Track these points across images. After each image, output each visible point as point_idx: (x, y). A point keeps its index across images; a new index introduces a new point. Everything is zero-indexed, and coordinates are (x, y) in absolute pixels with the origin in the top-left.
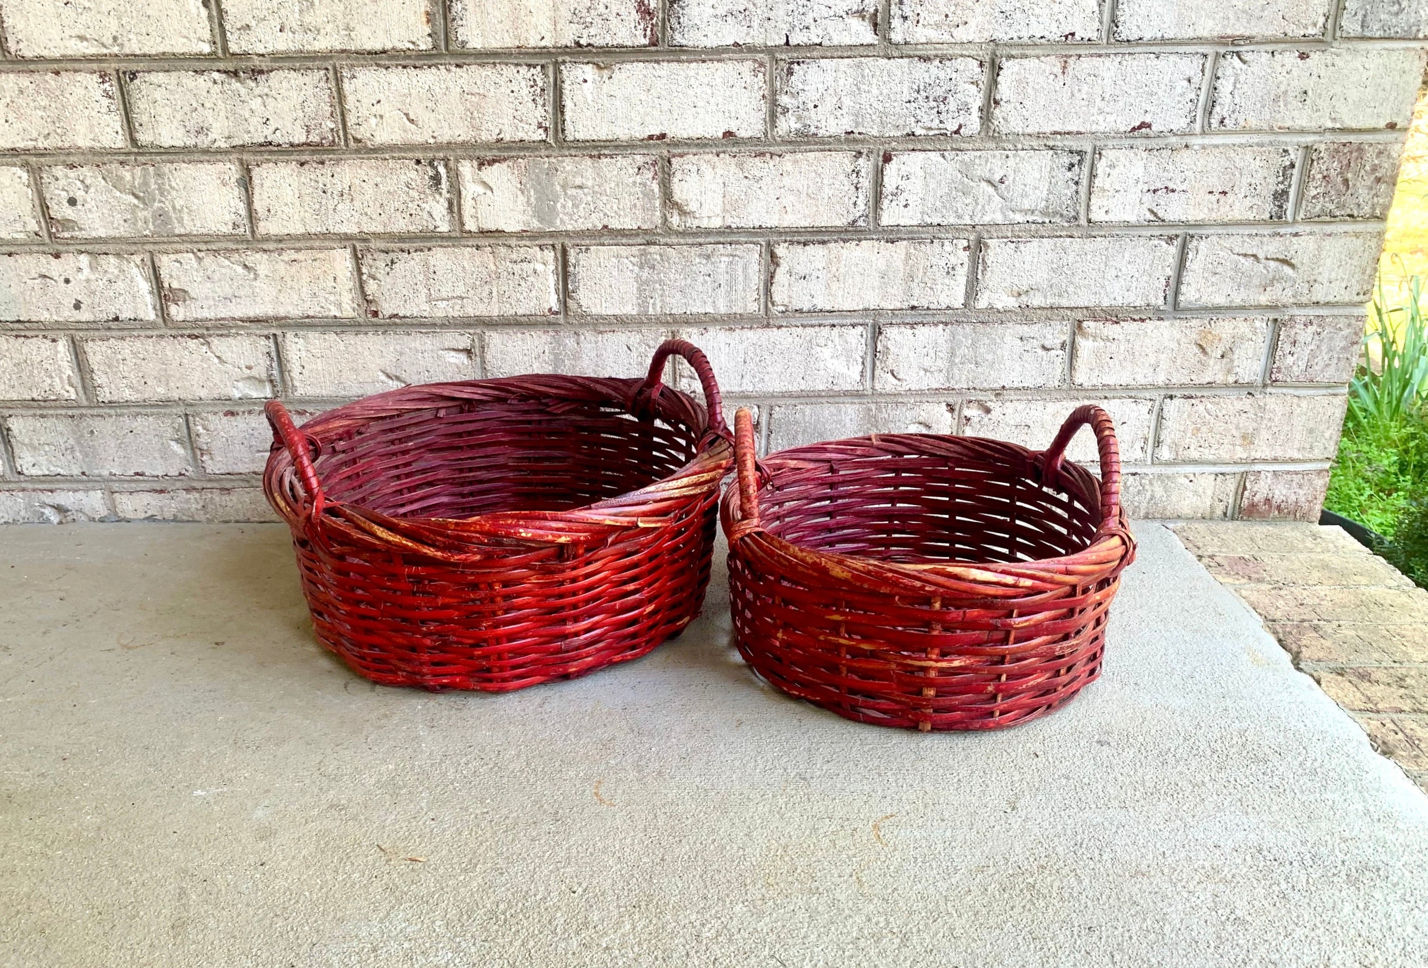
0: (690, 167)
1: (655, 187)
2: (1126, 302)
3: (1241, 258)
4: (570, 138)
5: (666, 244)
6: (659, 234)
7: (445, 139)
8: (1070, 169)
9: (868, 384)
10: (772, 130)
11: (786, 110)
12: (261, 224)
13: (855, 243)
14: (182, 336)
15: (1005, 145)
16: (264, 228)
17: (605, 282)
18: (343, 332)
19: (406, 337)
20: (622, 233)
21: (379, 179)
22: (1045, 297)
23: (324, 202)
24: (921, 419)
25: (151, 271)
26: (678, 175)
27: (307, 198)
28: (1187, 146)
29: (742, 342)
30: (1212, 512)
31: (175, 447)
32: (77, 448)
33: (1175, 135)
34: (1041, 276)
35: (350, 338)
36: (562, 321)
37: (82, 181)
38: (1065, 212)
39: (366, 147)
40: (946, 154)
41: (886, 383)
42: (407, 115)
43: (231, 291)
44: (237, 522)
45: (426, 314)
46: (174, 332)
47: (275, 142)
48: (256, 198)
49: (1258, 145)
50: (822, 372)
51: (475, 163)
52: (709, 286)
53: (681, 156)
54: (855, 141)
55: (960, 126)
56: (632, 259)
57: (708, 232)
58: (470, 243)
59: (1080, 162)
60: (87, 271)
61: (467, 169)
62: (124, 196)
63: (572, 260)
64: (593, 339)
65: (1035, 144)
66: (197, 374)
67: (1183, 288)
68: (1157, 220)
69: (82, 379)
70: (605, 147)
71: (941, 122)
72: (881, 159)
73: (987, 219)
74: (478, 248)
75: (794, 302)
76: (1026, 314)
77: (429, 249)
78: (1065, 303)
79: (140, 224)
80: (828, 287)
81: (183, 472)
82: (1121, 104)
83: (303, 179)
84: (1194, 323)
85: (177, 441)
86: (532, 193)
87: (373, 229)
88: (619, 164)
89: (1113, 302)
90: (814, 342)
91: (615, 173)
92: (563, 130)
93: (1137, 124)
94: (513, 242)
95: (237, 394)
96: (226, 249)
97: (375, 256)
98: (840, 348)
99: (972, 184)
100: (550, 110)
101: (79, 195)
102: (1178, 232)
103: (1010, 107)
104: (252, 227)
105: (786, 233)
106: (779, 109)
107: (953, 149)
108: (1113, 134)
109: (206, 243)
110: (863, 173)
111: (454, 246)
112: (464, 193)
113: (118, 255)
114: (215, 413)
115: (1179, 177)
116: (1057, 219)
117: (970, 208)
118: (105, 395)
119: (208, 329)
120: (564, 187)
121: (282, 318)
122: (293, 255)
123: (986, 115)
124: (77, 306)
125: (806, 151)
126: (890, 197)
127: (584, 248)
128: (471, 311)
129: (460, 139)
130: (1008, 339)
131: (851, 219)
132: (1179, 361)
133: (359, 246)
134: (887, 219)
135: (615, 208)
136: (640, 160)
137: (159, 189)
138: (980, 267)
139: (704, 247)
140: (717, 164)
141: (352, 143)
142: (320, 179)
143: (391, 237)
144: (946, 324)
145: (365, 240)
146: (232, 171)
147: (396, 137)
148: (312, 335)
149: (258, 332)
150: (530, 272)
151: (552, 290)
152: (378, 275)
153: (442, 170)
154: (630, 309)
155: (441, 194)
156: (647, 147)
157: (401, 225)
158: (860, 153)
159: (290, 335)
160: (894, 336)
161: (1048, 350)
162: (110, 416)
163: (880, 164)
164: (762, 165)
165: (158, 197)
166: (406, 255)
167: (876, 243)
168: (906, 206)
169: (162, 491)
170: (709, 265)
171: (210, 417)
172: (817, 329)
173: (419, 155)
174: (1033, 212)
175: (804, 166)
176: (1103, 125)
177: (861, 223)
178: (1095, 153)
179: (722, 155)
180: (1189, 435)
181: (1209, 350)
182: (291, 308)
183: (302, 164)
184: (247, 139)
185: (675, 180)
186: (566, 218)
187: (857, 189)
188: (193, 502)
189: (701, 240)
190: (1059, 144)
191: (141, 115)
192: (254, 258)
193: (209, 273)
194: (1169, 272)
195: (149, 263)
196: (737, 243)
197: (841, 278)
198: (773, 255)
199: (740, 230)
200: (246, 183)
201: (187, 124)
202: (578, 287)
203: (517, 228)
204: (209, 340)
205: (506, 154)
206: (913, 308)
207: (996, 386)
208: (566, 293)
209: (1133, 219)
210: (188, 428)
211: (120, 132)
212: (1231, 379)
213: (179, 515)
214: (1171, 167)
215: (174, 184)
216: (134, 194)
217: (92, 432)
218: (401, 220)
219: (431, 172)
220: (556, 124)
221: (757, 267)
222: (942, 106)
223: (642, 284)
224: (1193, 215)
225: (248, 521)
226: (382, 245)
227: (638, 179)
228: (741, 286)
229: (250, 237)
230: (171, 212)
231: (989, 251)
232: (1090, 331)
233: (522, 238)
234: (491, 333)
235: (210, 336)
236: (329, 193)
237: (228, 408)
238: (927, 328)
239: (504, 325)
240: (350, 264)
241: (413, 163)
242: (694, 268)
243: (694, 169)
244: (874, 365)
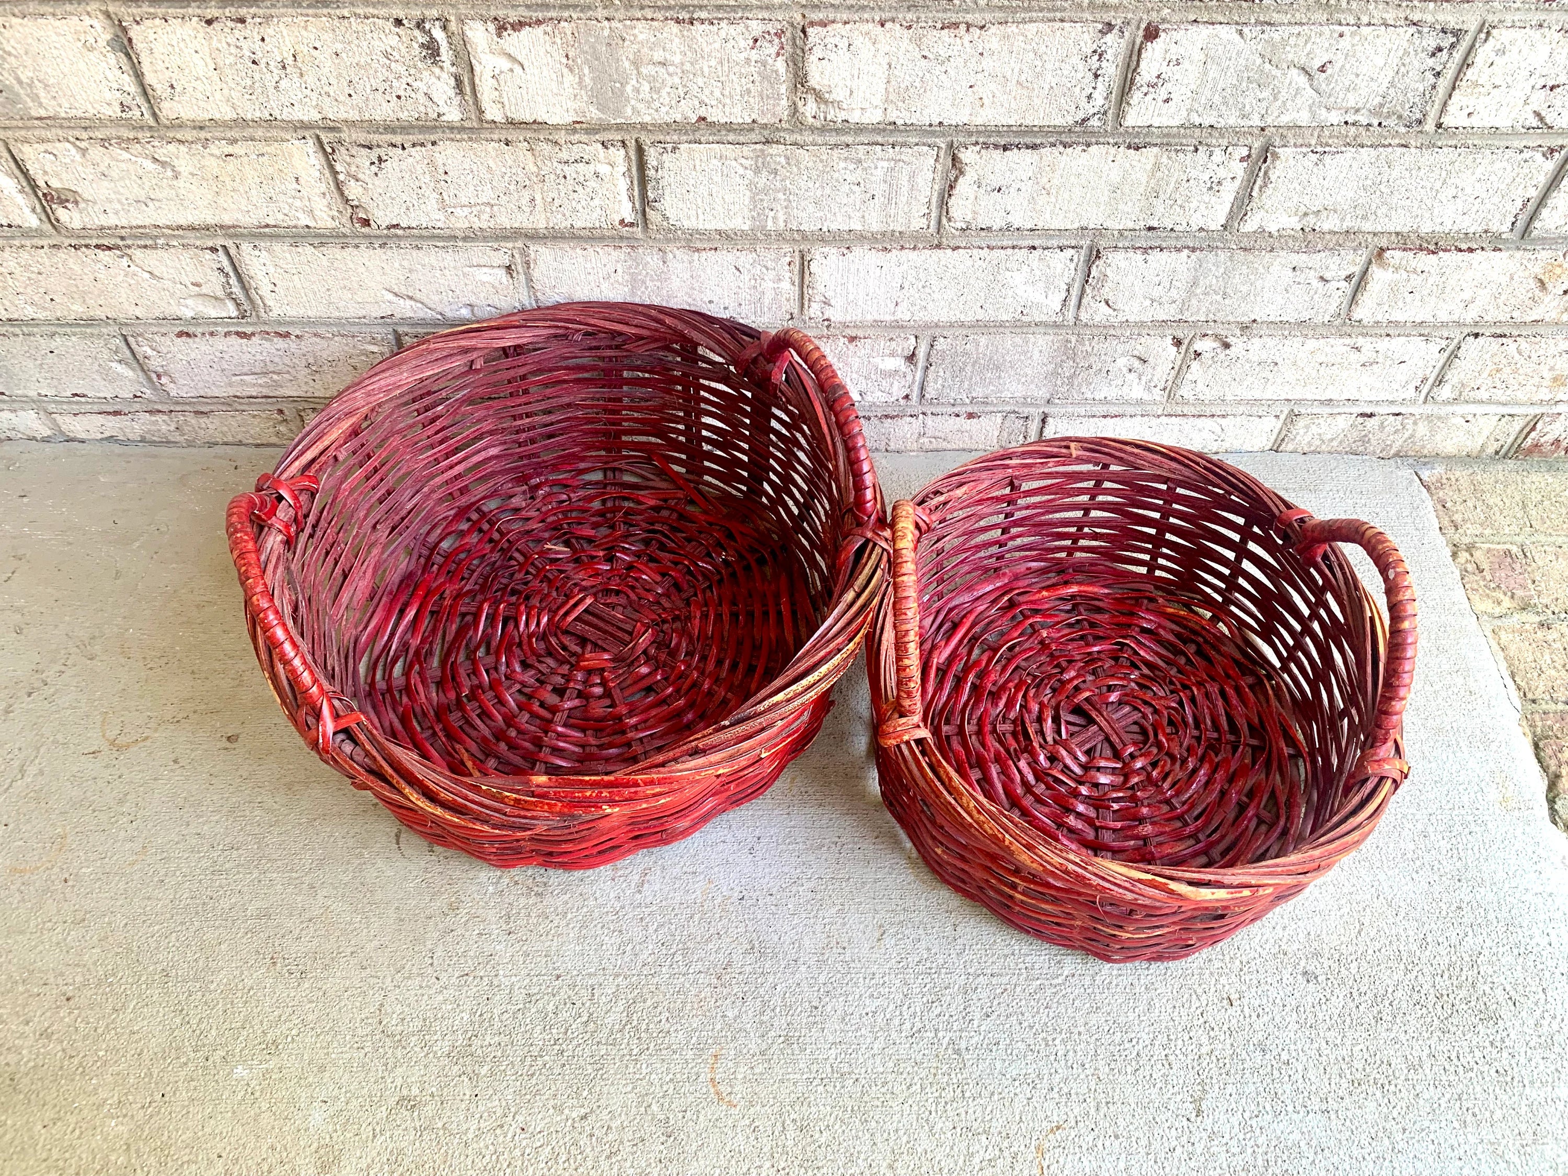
0: (836, 40)
1: (780, 65)
2: (1455, 228)
5: (795, 144)
6: (785, 130)
8: (1433, 55)
9: (1070, 315)
12: (165, 105)
13: (1080, 148)
14: (87, 246)
15: (1342, 17)
16: (170, 109)
17: (703, 189)
18: (322, 244)
19: (415, 252)
20: (729, 127)
21: (339, 46)
22: (1343, 220)
23: (257, 76)
24: (1136, 353)
25: (13, 166)
26: (818, 52)
27: (229, 71)
29: (900, 265)
30: (1482, 451)
31: (120, 369)
34: (1344, 195)
35: (334, 252)
36: (640, 235)
38: (1406, 114)
40: (1247, 27)
41: (1095, 312)
43: (143, 193)
44: (226, 444)
45: (439, 224)
46: (73, 242)
48: (146, 68)
50: (1009, 300)
51: (492, 27)
52: (858, 197)
53: (823, 24)
54: (1105, 6)
56: (743, 161)
57: (860, 129)
58: (496, 137)
59: (1453, 46)
61: (479, 34)
63: (652, 161)
64: (686, 258)
65: (1390, 17)
66: (124, 291)
67: (1545, 213)
68: (1542, 127)
70: (701, 10)
72: (1141, 33)
73: (1285, 119)
74: (508, 143)
75: (980, 220)
76: (1308, 240)
77: (434, 143)
78: (1367, 226)
80: (1032, 200)
81: (139, 394)
83: (215, 43)
84: (1542, 254)
85: (119, 362)
86: (586, 71)
87: (342, 116)
88: (723, 34)
89: (1439, 228)
90: (1002, 266)
91: (717, 45)
94: (562, 136)
95: (189, 314)
96: (121, 139)
97: (353, 152)
98: (1038, 273)
99: (1275, 72)
102: (1566, 141)
104: (152, 107)
105: (979, 132)
107: (1258, 22)
109: (85, 128)
110: (1109, 55)
111: (470, 139)
112: (477, 68)
114: (164, 335)
116: (1392, 122)
117: (1264, 104)
119: (122, 238)
120: (636, 64)
121: (229, 227)
122: (226, 148)
125: (1024, 21)
126: (1145, 89)
127: (669, 146)
128: (505, 221)
130: (1276, 268)
131: (1080, 115)
132: (1503, 297)
133: (325, 137)
135: (717, 93)
138: (1259, 182)
139: (853, 148)
140: (881, 37)
142: (244, 44)
143: (372, 126)
144: (1194, 249)
145: (333, 129)
146: (100, 31)
148: (279, 248)
149: (198, 243)
150: (590, 175)
151: (624, 197)
152: (360, 176)
153: (438, 34)
154: (740, 223)
155: (441, 68)
156: (768, 11)
157: (384, 111)
158: (1110, 26)
159: (246, 247)
160: (1117, 262)
161: (1327, 282)
162: (15, 334)
163: (1138, 41)
164: (952, 40)
166: (399, 151)
167: (1113, 150)
168: (1167, 101)
169: (116, 413)
170: (859, 171)
171: (157, 338)
172: (1010, 251)
173: (398, 14)
174: (1358, 110)
175: (1019, 43)
178: (1480, 31)
179: (888, 25)
180: (1485, 375)
181: (1550, 285)
182: (239, 214)
183: (209, 22)
185: (812, 59)
186: (640, 106)
187: (1096, 76)
188: (163, 425)
189: (849, 139)
190: (1429, 18)
192: (166, 151)
193: (103, 168)
194: (1533, 193)
195: (6, 156)
196: (903, 145)
197: (1053, 191)
198: (955, 159)
199: (908, 128)
200: (124, 47)
202: (662, 196)
203: (569, 119)
204: (129, 252)
205: (540, 16)
206: (1150, 229)
207: (1245, 319)
208: (644, 203)
209: (1503, 123)
210: (131, 349)
213: (148, 436)
218: (385, 104)
219: (422, 39)
221: (930, 175)
223: (756, 194)
227: (754, 56)
228: (904, 199)
229: (152, 122)
230: (17, 87)
231: (1278, 162)
232: (1392, 261)
233: (575, 131)
234: (537, 247)
235: (129, 247)
236: (263, 65)
237: (180, 329)
238: (1166, 253)
239: (555, 238)
240: (316, 160)
241: (390, 25)
242: (836, 175)
243: (843, 44)
244: (1083, 291)
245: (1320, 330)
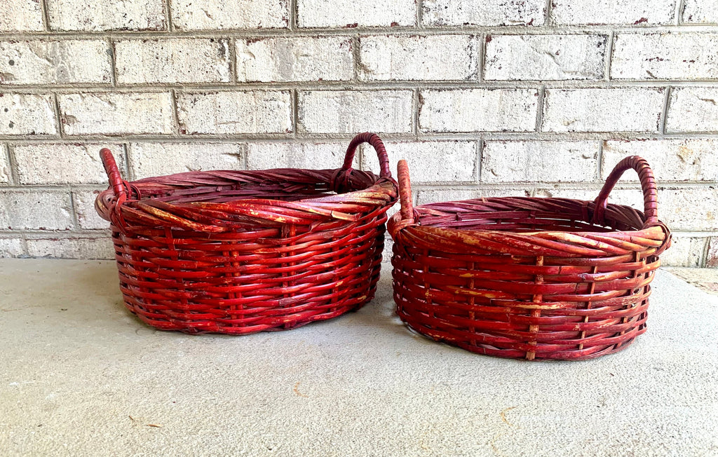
0: (371, 43)
1: (351, 55)
2: (633, 129)
3: (704, 101)
4: (301, 26)
5: (357, 90)
6: (352, 84)
7: (227, 27)
8: (599, 46)
9: (477, 178)
10: (420, 22)
11: (428, 10)
12: (120, 77)
13: (469, 90)
14: (71, 144)
15: (559, 31)
16: (121, 80)
17: (320, 113)
18: (165, 143)
19: (201, 146)
20: (330, 83)
21: (189, 50)
22: (584, 125)
23: (157, 64)
25: (55, 104)
26: (365, 48)
27: (147, 62)
28: (669, 32)
29: (401, 151)
30: (689, 262)
31: (64, 212)
32: (7, 212)
33: (662, 26)
34: (582, 112)
35: (169, 146)
36: (294, 137)
37: (18, 51)
38: (596, 73)
39: (182, 31)
40: (524, 36)
41: (488, 177)
42: (206, 12)
43: (100, 117)
44: (98, 259)
45: (213, 132)
46: (66, 142)
47: (130, 28)
48: (118, 61)
49: (712, 32)
50: (449, 170)
51: (245, 41)
52: (382, 116)
53: (366, 37)
54: (470, 28)
55: (532, 20)
56: (336, 99)
57: (382, 83)
58: (241, 89)
59: (605, 42)
60: (18, 106)
61: (240, 45)
62: (41, 59)
63: (300, 99)
64: (312, 148)
65: (577, 31)
66: (79, 167)
67: (669, 120)
68: (651, 77)
69: (12, 170)
70: (322, 32)
71: (521, 17)
72: (485, 40)
73: (548, 77)
74: (245, 92)
75: (433, 126)
76: (573, 135)
77: (217, 93)
78: (596, 129)
79: (50, 76)
80: (453, 117)
81: (68, 228)
82: (629, 6)
83: (145, 50)
84: (677, 142)
85: (64, 208)
86: (278, 59)
87: (184, 80)
88: (329, 42)
89: (626, 129)
90: (444, 150)
91: (327, 47)
92: (297, 21)
93: (639, 19)
94: (266, 88)
96: (99, 92)
97: (185, 97)
98: (460, 155)
99: (539, 55)
100: (290, 10)
101: (16, 59)
102: (665, 85)
103: (562, 8)
104: (115, 79)
105: (428, 83)
106: (424, 9)
107: (528, 34)
108: (624, 25)
109: (87, 88)
110: (474, 48)
111: (231, 91)
112: (238, 59)
113: (36, 95)
114: (89, 192)
115: (665, 51)
116: (591, 77)
117: (538, 70)
118: (24, 180)
119: (86, 140)
120: (297, 55)
121: (130, 134)
122: (138, 96)
123: (548, 13)
124: (11, 126)
125: (440, 34)
126: (490, 63)
127: (308, 92)
128: (240, 130)
129: (237, 27)
130: (562, 150)
131: (467, 75)
132: (667, 166)
133: (176, 91)
134: (489, 76)
135: (327, 68)
136: (342, 39)
137: (62, 55)
138: (545, 106)
139: (380, 92)
140: (388, 41)
141: (174, 29)
142: (155, 50)
143: (195, 85)
144: (525, 141)
145: (180, 87)
146: (105, 46)
147: (201, 26)
148: (147, 144)
149: (115, 142)
150: (276, 107)
151: (289, 118)
152: (186, 108)
153: (226, 45)
154: (335, 130)
155: (225, 60)
156: (346, 31)
157: (201, 78)
158: (473, 36)
159: (134, 144)
160: (494, 148)
161: (586, 158)
162: (27, 192)
163: (484, 43)
164: (414, 42)
165: (61, 60)
166: (203, 96)
167: (482, 90)
168: (500, 68)
169: (55, 240)
170: (382, 103)
171: (85, 194)
172: (447, 143)
173: (213, 36)
174: (576, 73)
175: (439, 43)
176: (619, 19)
177: (473, 78)
178: (614, 36)
179: (390, 36)
180: (674, 213)
181: (685, 159)
182: (135, 127)
183: (145, 41)
184: (113, 26)
185: (363, 51)
186: (297, 74)
187: (471, 57)
188: (73, 246)
189: (378, 88)
190: (593, 31)
191: (54, 13)
192: (115, 98)
193: (88, 106)
194: (661, 110)
195: (54, 100)
196: (399, 89)
197: (461, 112)
198: (420, 97)
199: (401, 82)
200: (112, 53)
201: (79, 17)
202: (303, 116)
203: (269, 80)
204: (87, 146)
205: (263, 36)
206: (505, 131)
207: (556, 180)
208: (296, 120)
209: (637, 78)
210: (72, 201)
211: (41, 21)
212: (699, 178)
213: (65, 254)
214: (660, 45)
215: (70, 53)
216: (47, 59)
217: (16, 202)
218: (201, 75)
219: (219, 47)
220: (293, 18)
221: (410, 105)
222: (521, 7)
223: (342, 115)
224: (674, 76)
225: (105, 259)
226: (189, 90)
227: (341, 51)
228: (401, 116)
229: (113, 86)
230: (68, 69)
231: (550, 96)
232: (612, 146)
233: (271, 86)
234: (252, 144)
235: (87, 144)
236: (160, 59)
237: (95, 189)
238: (513, 143)
239: (260, 139)
240: (170, 101)
241: (209, 41)
242: (373, 105)
243: (374, 45)
244: (481, 166)
245: (591, 186)
